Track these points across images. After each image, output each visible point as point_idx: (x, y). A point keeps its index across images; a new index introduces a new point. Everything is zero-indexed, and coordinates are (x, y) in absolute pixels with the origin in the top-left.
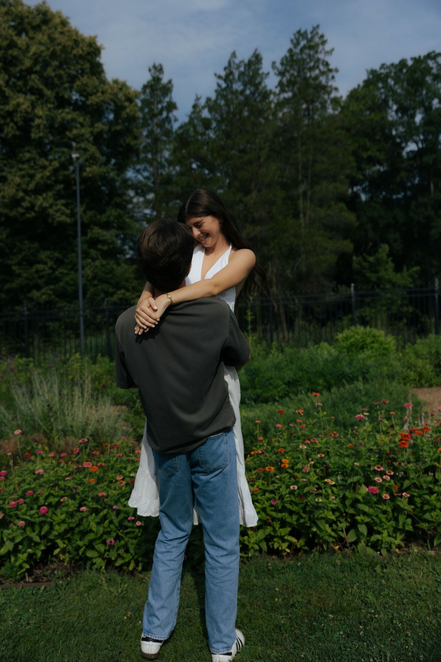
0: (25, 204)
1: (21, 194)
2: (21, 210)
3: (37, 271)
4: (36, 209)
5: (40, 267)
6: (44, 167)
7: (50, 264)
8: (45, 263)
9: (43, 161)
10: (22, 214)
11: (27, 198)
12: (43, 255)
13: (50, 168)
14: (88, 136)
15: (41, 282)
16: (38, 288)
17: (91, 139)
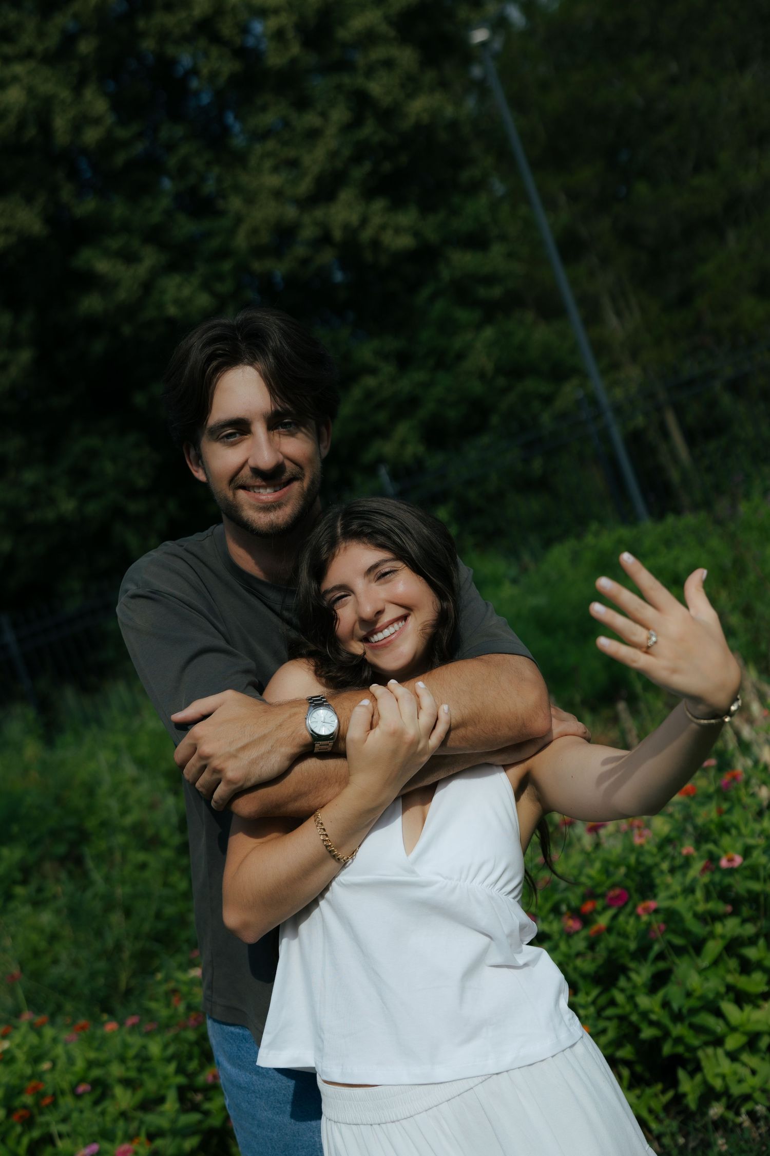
0: (308, 232)
1: (291, 212)
2: (300, 251)
3: (369, 395)
4: (337, 234)
5: (370, 382)
6: (313, 135)
7: (388, 369)
8: (373, 371)
9: (311, 119)
10: (305, 262)
11: (307, 219)
12: (365, 352)
13: (331, 130)
14: (384, 28)
15: (381, 417)
16: (382, 433)
17: (392, 33)
